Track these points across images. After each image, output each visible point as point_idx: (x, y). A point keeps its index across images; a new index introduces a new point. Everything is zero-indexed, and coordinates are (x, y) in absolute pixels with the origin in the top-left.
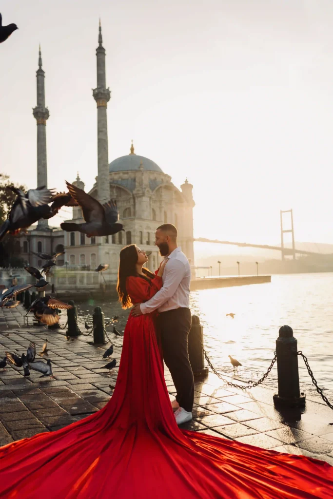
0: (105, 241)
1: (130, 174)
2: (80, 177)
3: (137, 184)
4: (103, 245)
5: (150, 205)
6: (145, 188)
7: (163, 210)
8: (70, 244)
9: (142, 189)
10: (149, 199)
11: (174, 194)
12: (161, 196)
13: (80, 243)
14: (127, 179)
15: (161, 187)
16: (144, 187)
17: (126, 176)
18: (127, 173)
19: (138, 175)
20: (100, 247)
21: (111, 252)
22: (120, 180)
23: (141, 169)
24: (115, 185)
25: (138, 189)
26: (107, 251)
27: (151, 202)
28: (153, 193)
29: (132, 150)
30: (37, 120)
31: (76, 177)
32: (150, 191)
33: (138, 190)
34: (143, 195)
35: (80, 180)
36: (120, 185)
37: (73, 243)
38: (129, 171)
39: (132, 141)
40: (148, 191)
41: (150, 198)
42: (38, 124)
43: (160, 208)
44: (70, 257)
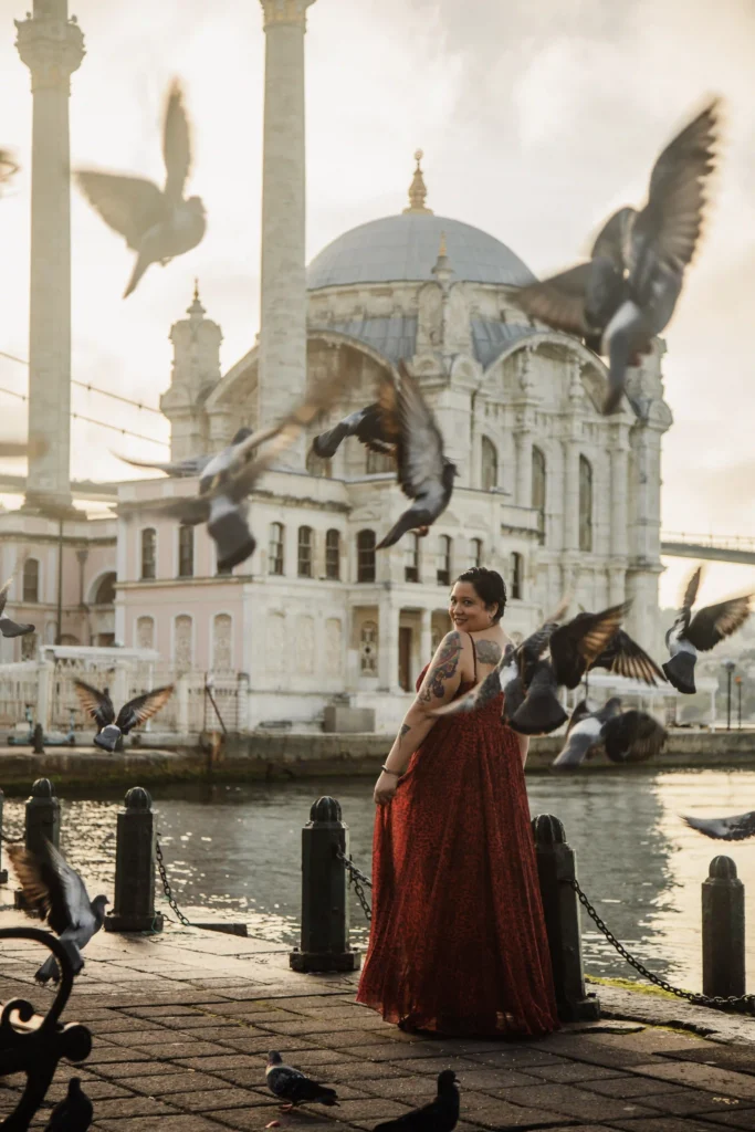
0: (271, 566)
1: (399, 293)
2: (204, 304)
3: (422, 338)
4: (262, 583)
5: (472, 424)
6: (453, 357)
7: (528, 443)
8: (138, 574)
9: (440, 355)
10: (468, 399)
11: (578, 379)
12: (523, 387)
13: (174, 571)
14: (386, 317)
15: (522, 350)
16: (449, 348)
17: (380, 304)
18: (389, 293)
19: (430, 300)
20: (247, 588)
21: (293, 611)
22: (359, 318)
23: (442, 276)
24: (339, 341)
25: (424, 358)
26: (277, 604)
27: (480, 413)
28: (489, 372)
29: (418, 191)
30: (33, 71)
31: (189, 304)
32: (476, 368)
33: (427, 364)
34: (445, 380)
35: (206, 316)
36: (355, 341)
37: (147, 571)
38: (394, 285)
39: (418, 157)
40: (465, 367)
41: (474, 394)
42: (38, 90)
43: (518, 435)
44: (135, 622)
